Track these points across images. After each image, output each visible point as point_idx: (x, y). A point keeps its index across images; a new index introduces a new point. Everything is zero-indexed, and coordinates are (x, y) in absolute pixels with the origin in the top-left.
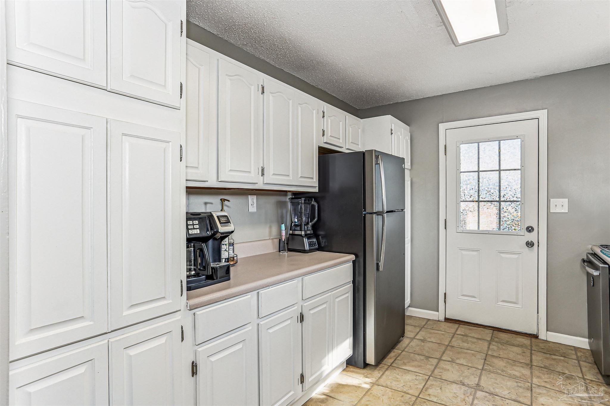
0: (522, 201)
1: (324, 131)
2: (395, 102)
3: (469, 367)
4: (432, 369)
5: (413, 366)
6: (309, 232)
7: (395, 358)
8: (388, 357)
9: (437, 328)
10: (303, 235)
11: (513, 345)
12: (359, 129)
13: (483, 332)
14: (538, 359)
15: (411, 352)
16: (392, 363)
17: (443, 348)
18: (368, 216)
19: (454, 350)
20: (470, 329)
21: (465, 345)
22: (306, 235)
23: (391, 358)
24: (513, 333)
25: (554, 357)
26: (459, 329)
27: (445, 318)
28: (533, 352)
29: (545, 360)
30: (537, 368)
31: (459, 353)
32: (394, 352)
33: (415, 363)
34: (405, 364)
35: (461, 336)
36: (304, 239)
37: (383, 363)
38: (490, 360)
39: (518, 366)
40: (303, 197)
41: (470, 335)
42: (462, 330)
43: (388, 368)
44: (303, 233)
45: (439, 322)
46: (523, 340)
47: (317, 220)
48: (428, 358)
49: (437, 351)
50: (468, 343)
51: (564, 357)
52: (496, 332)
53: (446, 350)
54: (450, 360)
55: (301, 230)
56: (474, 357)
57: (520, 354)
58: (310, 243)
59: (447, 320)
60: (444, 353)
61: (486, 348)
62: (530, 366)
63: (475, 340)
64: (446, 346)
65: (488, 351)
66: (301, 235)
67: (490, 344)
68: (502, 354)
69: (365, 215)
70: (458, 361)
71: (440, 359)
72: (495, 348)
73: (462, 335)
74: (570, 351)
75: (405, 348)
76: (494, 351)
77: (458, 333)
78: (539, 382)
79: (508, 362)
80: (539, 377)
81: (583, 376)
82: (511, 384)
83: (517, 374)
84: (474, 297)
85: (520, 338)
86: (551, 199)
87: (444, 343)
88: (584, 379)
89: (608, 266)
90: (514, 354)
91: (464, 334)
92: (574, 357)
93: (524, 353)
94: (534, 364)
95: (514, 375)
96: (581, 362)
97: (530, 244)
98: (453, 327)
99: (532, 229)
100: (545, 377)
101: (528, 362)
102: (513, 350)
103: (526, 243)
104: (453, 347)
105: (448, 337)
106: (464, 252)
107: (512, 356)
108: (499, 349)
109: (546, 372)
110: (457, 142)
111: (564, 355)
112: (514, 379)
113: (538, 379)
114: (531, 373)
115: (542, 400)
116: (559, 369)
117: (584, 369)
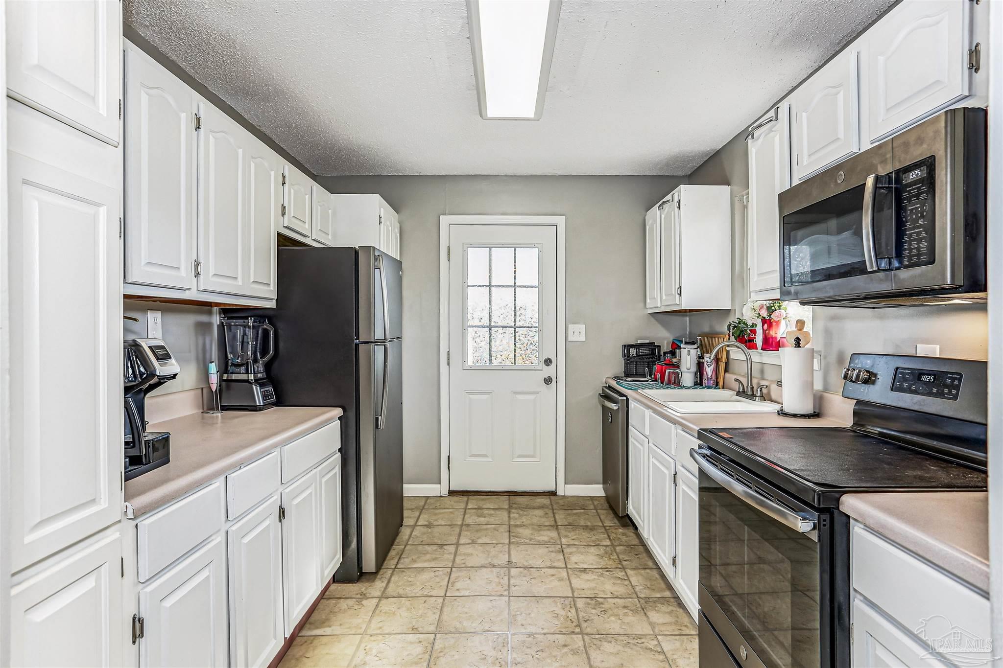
0: (540, 327)
1: (284, 208)
2: (377, 174)
3: (494, 545)
4: (452, 559)
5: (425, 561)
6: (260, 375)
7: (398, 557)
8: (388, 558)
9: (442, 506)
10: (252, 380)
11: (534, 508)
12: (330, 209)
13: (498, 500)
14: (561, 517)
15: (417, 543)
16: (397, 563)
17: (457, 530)
18: (362, 347)
19: (471, 529)
20: (483, 500)
21: (482, 520)
22: (256, 381)
23: (392, 559)
24: (531, 494)
25: (575, 511)
26: (469, 502)
27: (449, 491)
28: (555, 511)
29: (568, 517)
30: (563, 527)
31: (477, 531)
32: (394, 550)
33: (428, 557)
34: (414, 561)
35: (474, 511)
36: (254, 386)
37: (383, 567)
38: (515, 531)
39: (544, 530)
40: (251, 317)
41: (484, 506)
42: (473, 503)
43: (393, 572)
44: (251, 377)
45: (442, 498)
46: (543, 500)
47: (274, 354)
48: (441, 546)
49: (451, 535)
50: (485, 517)
51: (584, 509)
52: (512, 497)
53: (461, 531)
54: (470, 541)
55: (247, 373)
56: (497, 532)
57: (543, 517)
58: (265, 393)
59: (452, 493)
60: (460, 535)
61: (506, 518)
62: (555, 527)
63: (492, 512)
64: (460, 526)
65: (509, 522)
66: (247, 381)
67: (509, 512)
68: (524, 520)
69: (357, 345)
70: (480, 541)
71: (458, 544)
72: (516, 515)
73: (475, 509)
74: (587, 502)
75: (408, 540)
76: (516, 519)
77: (470, 507)
78: (568, 542)
79: (533, 529)
80: (566, 536)
81: (603, 524)
82: (542, 551)
83: (546, 539)
84: (486, 456)
85: (539, 498)
86: (569, 325)
87: (456, 523)
88: (604, 527)
89: (625, 398)
90: (537, 518)
91: (476, 507)
92: (592, 507)
93: (547, 514)
94: (560, 524)
95: (543, 541)
96: (599, 511)
97: (548, 381)
98: (462, 500)
99: (551, 361)
100: (572, 535)
101: (553, 523)
102: (534, 513)
103: (544, 380)
104: (468, 525)
105: (459, 514)
106: (472, 397)
107: (535, 520)
108: (521, 516)
109: (572, 529)
110: (463, 244)
111: (583, 507)
112: (544, 546)
113: (566, 539)
114: (558, 534)
115: (574, 558)
116: (582, 523)
117: (602, 517)
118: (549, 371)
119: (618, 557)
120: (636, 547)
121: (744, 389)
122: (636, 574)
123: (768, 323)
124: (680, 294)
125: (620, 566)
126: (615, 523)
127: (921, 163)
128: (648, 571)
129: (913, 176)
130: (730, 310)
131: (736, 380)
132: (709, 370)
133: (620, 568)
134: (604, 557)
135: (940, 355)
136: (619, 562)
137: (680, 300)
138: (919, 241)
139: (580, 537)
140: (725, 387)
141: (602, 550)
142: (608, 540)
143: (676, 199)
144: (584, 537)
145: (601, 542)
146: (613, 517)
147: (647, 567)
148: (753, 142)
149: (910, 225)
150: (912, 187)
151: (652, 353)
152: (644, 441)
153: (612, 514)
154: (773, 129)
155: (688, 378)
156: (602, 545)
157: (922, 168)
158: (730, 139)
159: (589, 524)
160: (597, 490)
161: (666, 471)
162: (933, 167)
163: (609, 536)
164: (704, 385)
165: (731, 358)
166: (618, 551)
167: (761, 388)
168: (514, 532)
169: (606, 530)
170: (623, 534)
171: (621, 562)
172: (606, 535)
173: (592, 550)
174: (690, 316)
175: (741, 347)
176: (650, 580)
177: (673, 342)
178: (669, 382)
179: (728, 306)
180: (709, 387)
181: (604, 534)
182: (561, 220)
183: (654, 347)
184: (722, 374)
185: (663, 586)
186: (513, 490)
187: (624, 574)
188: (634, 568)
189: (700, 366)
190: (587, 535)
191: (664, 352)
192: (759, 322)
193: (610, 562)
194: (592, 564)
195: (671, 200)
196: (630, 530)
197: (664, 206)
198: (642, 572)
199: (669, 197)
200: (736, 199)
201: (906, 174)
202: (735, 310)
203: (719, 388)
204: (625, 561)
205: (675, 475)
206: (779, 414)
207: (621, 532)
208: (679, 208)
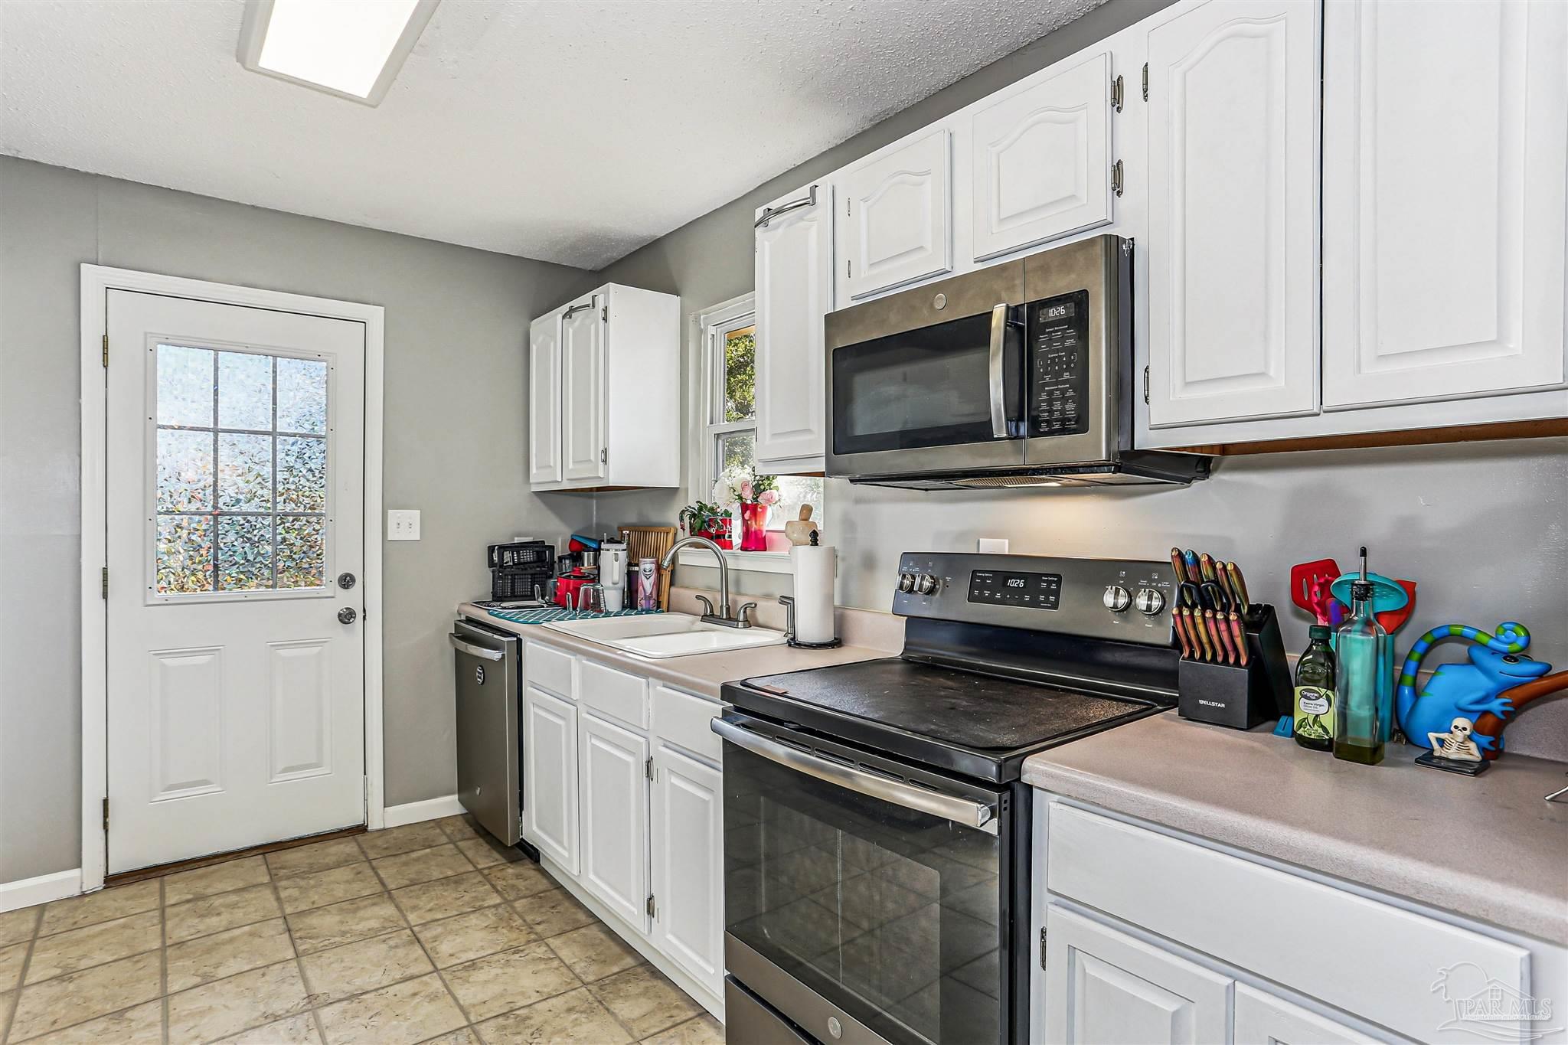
3: (262, 971)
4: (159, 1036)
9: (93, 919)
11: (328, 868)
13: (241, 870)
14: (389, 872)
17: (154, 962)
19: (190, 950)
20: (201, 877)
21: (213, 921)
25: (414, 855)
26: (167, 891)
27: (109, 876)
28: (374, 863)
29: (404, 868)
30: (402, 891)
31: (209, 951)
35: (187, 906)
38: (301, 926)
39: (365, 907)
41: (210, 891)
42: (177, 889)
45: (91, 898)
46: (342, 846)
48: (118, 1015)
49: (139, 981)
50: (219, 914)
51: (430, 847)
52: (272, 857)
53: (164, 962)
54: (197, 980)
56: (258, 940)
57: (353, 881)
59: (112, 881)
60: (164, 974)
61: (273, 904)
62: (386, 896)
63: (234, 898)
64: (158, 952)
65: (281, 908)
67: (276, 888)
68: (315, 897)
70: (223, 972)
71: (165, 997)
72: (295, 892)
73: (188, 901)
74: (432, 832)
76: (296, 900)
77: (172, 901)
78: (421, 917)
79: (341, 910)
80: (415, 908)
81: (475, 867)
82: (376, 950)
83: (374, 924)
84: (205, 782)
85: (330, 846)
86: (389, 511)
87: (147, 947)
88: (480, 871)
89: (515, 639)
90: (342, 886)
91: (190, 897)
92: (444, 839)
93: (359, 873)
94: (393, 886)
95: (369, 930)
96: (459, 843)
97: (346, 617)
98: (147, 894)
99: (353, 579)
100: (424, 902)
101: (379, 888)
102: (332, 878)
103: (340, 615)
104: (181, 944)
105: (148, 924)
106: (167, 661)
107: (339, 892)
108: (303, 890)
109: (420, 890)
110: (146, 334)
111: (427, 844)
112: (375, 939)
113: (415, 914)
114: (397, 907)
115: (445, 947)
116: (436, 874)
117: (470, 854)
118: (350, 598)
119: (525, 921)
120: (548, 893)
121: (712, 611)
122: (565, 943)
123: (752, 510)
124: (605, 461)
125: (533, 936)
126: (497, 860)
127: (1067, 298)
128: (583, 931)
129: (1055, 312)
130: (677, 489)
131: (699, 597)
132: (647, 584)
133: (535, 941)
134: (499, 928)
135: (1009, 552)
136: (529, 930)
137: (607, 472)
138: (1064, 400)
139: (441, 902)
140: (671, 609)
141: (491, 917)
142: (495, 895)
143: (600, 305)
144: (449, 899)
145: (484, 900)
146: (489, 849)
147: (578, 925)
148: (764, 232)
149: (1050, 379)
150: (1054, 327)
151: (540, 558)
152: (569, 710)
153: (485, 845)
154: (805, 218)
155: (612, 598)
156: (489, 907)
157: (1068, 305)
158: (681, 225)
159: (450, 873)
160: (448, 805)
161: (629, 759)
162: (1084, 305)
163: (494, 886)
164: (639, 608)
165: (680, 563)
166: (519, 909)
167: (746, 608)
168: (300, 929)
169: (485, 876)
170: (518, 876)
171: (531, 928)
172: (488, 887)
173: (474, 920)
174: (598, 498)
175: (712, 546)
176: (593, 945)
177: (572, 539)
178: (586, 607)
179: (675, 485)
180: (648, 611)
181: (484, 885)
182: (375, 316)
183: (544, 549)
184: (667, 589)
185: (616, 949)
186: (270, 841)
187: (544, 948)
188: (558, 932)
189: (632, 578)
190: (454, 895)
191: (559, 557)
192: (735, 509)
193: (514, 935)
194: (482, 948)
195: (591, 306)
196: (526, 867)
197: (574, 315)
198: (575, 935)
199: (586, 299)
200: (691, 318)
201: (1045, 310)
202: (687, 489)
203: (663, 612)
204: (537, 924)
205: (649, 762)
206: (790, 645)
207: (513, 874)
208: (605, 319)
